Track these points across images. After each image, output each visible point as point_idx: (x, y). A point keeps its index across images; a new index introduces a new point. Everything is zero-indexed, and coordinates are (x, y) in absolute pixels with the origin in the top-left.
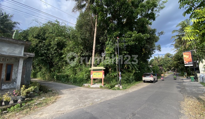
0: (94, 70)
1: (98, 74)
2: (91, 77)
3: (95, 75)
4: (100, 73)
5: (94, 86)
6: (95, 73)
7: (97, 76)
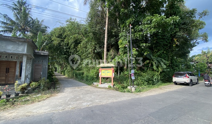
0: (102, 67)
1: (107, 72)
2: (100, 75)
3: (104, 73)
4: (109, 71)
5: (103, 86)
6: (104, 71)
7: (106, 75)
